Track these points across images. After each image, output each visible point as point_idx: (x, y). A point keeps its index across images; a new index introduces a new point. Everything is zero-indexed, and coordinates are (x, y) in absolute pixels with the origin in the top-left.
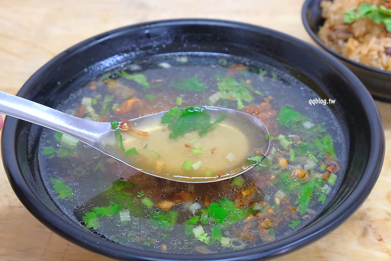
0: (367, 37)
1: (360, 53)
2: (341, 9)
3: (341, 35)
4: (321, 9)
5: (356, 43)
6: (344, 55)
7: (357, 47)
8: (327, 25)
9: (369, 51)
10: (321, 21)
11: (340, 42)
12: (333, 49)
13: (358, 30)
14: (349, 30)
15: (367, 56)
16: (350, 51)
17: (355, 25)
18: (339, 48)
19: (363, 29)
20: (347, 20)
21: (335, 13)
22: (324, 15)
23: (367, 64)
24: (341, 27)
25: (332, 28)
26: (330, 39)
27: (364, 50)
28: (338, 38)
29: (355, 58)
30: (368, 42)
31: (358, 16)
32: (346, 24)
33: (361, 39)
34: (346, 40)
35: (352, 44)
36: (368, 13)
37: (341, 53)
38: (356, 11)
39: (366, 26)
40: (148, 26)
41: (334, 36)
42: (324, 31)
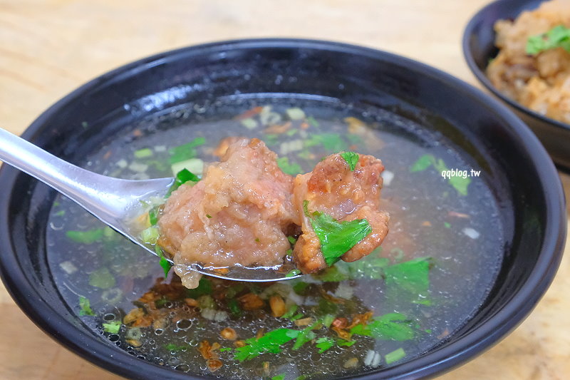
0: (561, 76)
1: (547, 101)
2: (523, 34)
3: (521, 73)
4: (494, 33)
5: (542, 85)
6: (522, 104)
7: (543, 92)
8: (501, 57)
9: (562, 98)
10: (494, 51)
11: (519, 84)
12: (508, 94)
13: (547, 66)
14: (532, 65)
15: (557, 105)
16: (532, 97)
17: (542, 59)
18: (517, 92)
19: (555, 65)
20: (531, 50)
21: (515, 40)
22: (499, 43)
23: (557, 118)
24: (521, 61)
25: (508, 63)
26: (504, 78)
27: (554, 95)
28: (516, 78)
29: (539, 108)
30: (560, 84)
31: (547, 44)
32: (530, 56)
33: (551, 80)
34: (527, 81)
35: (536, 86)
36: (564, 39)
37: (518, 100)
38: (545, 37)
39: (560, 60)
40: (224, 47)
41: (510, 73)
42: (495, 66)
